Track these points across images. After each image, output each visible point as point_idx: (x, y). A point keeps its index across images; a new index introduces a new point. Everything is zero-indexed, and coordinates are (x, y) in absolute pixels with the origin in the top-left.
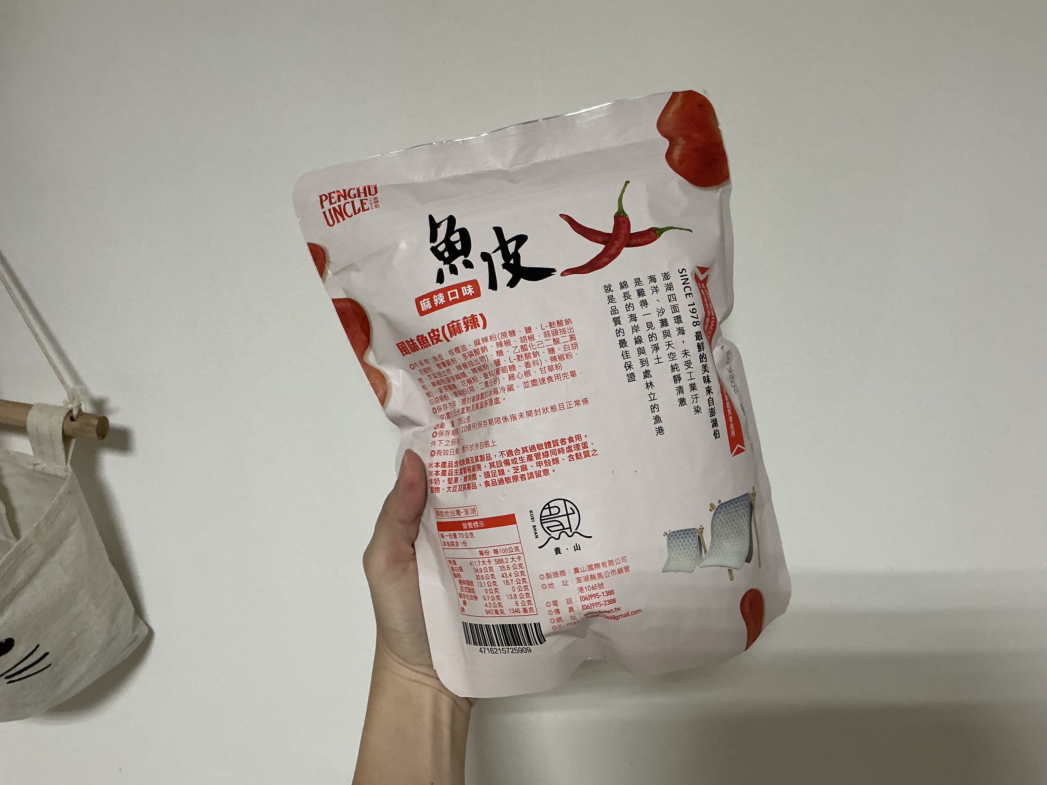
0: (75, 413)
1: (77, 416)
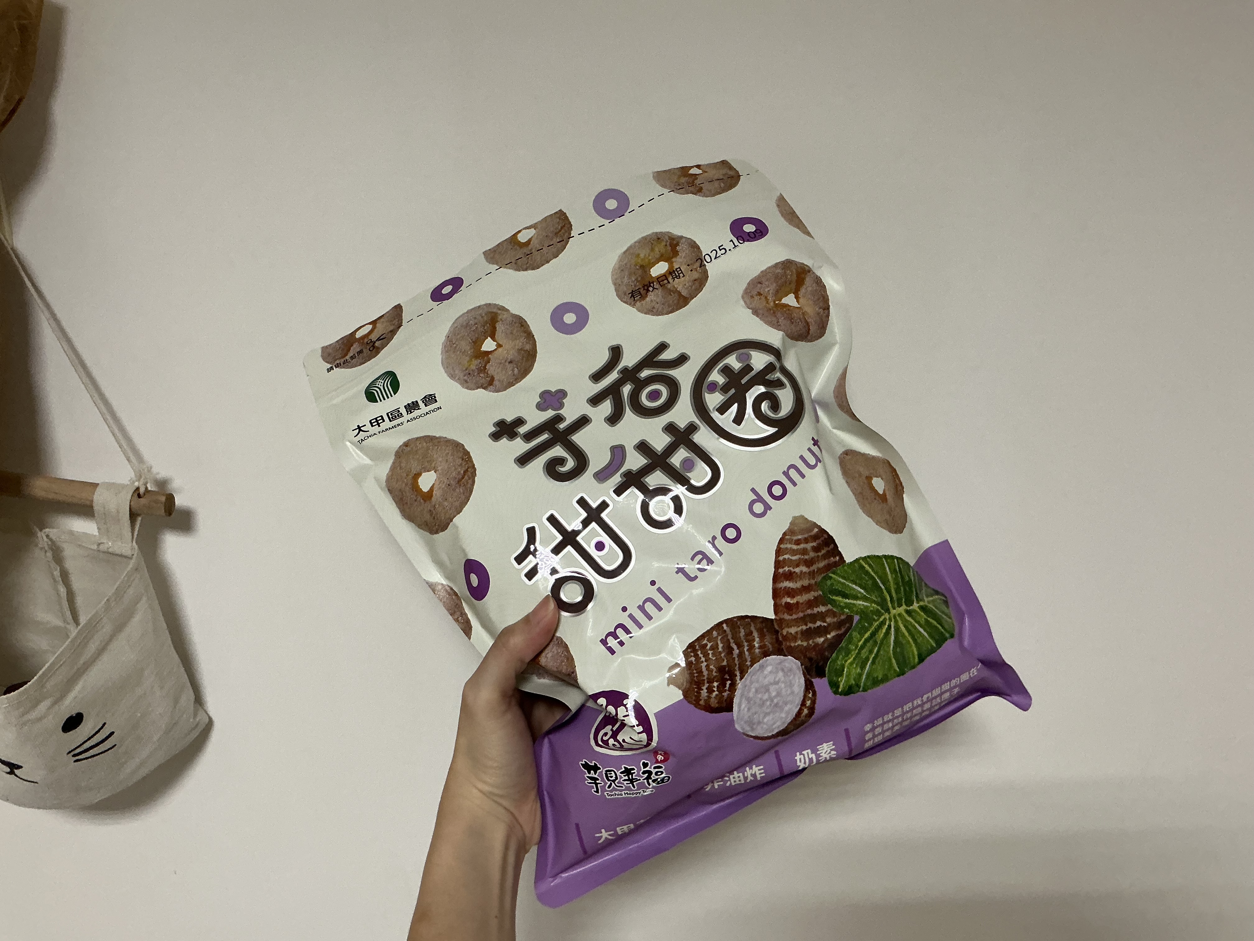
0: (142, 490)
1: (144, 494)
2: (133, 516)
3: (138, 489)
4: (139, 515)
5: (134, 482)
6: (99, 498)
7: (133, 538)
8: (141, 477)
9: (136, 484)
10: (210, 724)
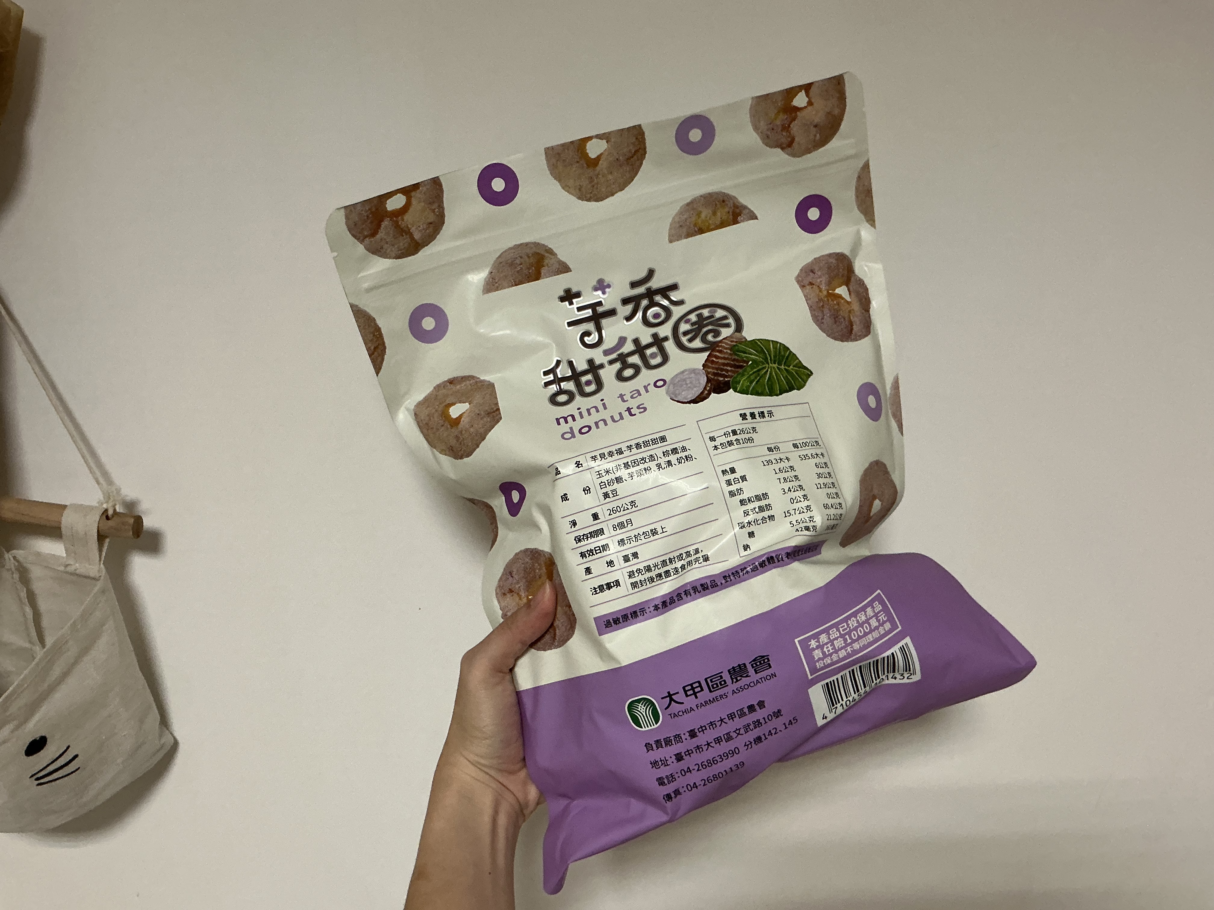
0: (110, 512)
1: (113, 516)
2: (101, 538)
3: (106, 510)
4: (107, 537)
5: (102, 504)
6: (67, 520)
7: (100, 560)
8: (109, 498)
9: (105, 506)
10: (175, 745)
